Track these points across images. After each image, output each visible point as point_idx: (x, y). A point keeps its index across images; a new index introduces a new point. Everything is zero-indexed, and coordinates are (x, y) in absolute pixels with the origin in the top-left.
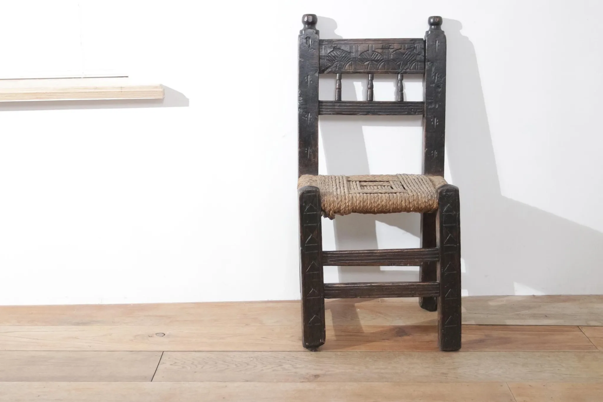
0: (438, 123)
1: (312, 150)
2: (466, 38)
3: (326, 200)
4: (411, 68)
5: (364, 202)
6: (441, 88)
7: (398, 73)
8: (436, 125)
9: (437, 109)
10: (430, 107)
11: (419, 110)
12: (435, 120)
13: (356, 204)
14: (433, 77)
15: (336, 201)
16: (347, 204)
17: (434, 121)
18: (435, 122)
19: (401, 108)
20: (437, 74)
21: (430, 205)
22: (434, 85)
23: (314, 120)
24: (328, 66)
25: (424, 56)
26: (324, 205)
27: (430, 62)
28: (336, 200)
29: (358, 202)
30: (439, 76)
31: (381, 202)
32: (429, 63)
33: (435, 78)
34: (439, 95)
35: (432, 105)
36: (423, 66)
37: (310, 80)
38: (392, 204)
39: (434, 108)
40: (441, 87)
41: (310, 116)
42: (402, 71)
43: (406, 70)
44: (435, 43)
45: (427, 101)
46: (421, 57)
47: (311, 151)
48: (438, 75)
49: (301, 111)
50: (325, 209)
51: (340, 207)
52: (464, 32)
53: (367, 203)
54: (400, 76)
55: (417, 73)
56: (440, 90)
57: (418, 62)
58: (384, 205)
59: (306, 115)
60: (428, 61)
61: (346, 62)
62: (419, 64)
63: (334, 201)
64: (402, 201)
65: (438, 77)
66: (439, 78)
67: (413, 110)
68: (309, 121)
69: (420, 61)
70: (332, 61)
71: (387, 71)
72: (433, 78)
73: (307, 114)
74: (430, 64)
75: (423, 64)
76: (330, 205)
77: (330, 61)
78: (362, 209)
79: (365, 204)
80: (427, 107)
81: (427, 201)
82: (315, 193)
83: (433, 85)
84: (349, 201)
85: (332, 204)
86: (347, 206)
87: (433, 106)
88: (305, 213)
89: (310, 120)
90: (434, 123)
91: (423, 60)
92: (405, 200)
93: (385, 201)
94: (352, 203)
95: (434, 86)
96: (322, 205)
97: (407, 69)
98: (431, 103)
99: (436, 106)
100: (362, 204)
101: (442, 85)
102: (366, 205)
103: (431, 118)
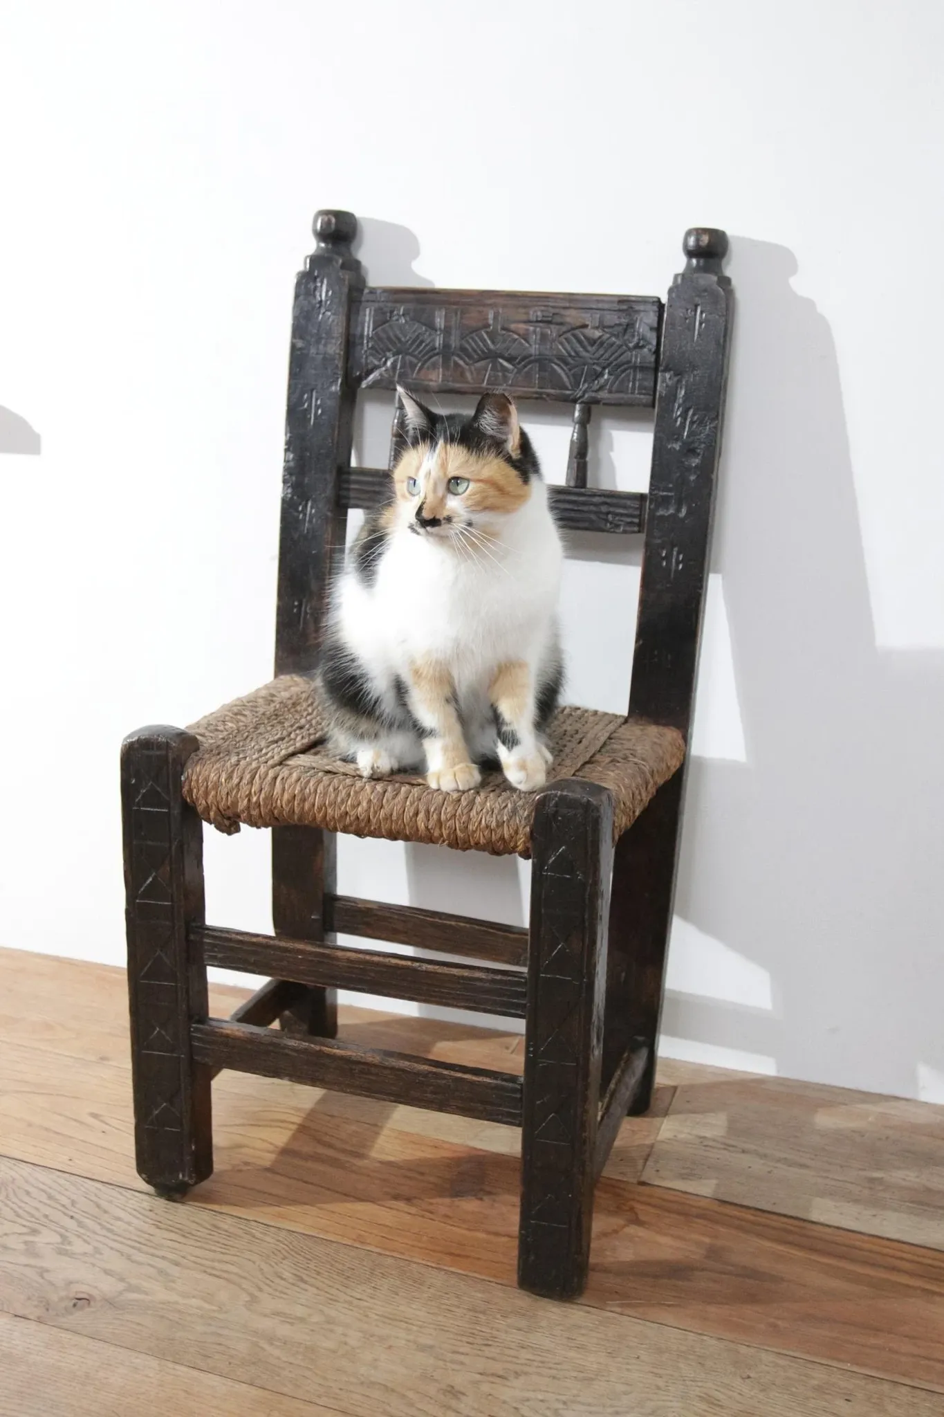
0: (681, 566)
1: (311, 608)
2: (809, 304)
3: (194, 778)
4: (614, 389)
5: (304, 800)
6: (699, 457)
7: (575, 401)
8: (676, 570)
9: (683, 520)
10: (661, 512)
11: (629, 520)
12: (675, 553)
13: (279, 801)
14: (679, 419)
15: (224, 784)
16: (254, 799)
17: (668, 558)
18: (674, 560)
19: (576, 508)
20: (691, 413)
21: (502, 838)
22: (677, 446)
23: (319, 522)
24: (370, 367)
25: (654, 353)
26: (190, 791)
27: (672, 372)
28: (223, 780)
29: (286, 796)
30: (696, 418)
31: (354, 807)
32: (667, 375)
33: (683, 424)
34: (692, 478)
35: (668, 509)
36: (649, 384)
37: (316, 405)
38: (386, 819)
39: (674, 516)
40: (699, 454)
41: (312, 508)
42: (586, 396)
43: (597, 391)
44: (693, 313)
45: (656, 492)
46: (646, 355)
47: (308, 611)
48: (694, 415)
49: (287, 494)
50: (193, 802)
51: (235, 803)
52: (800, 285)
53: (314, 805)
54: (579, 411)
55: (630, 405)
56: (695, 462)
57: (635, 371)
58: (361, 818)
59: (300, 504)
60: (667, 370)
61: (424, 355)
62: (639, 376)
63: (217, 785)
64: (417, 814)
65: (692, 423)
66: (695, 426)
67: (610, 517)
68: (306, 525)
69: (643, 369)
70: (384, 352)
71: (541, 393)
72: (678, 423)
73: (304, 503)
74: (670, 378)
75: (651, 377)
76: (207, 793)
77: (377, 351)
78: (300, 819)
79: (307, 806)
80: (652, 512)
81: (494, 825)
82: (163, 752)
83: (674, 446)
84: (261, 790)
85: (213, 793)
86: (256, 802)
87: (671, 511)
88: (135, 808)
89: (310, 521)
90: (669, 563)
91: (653, 365)
92: (428, 812)
93: (364, 804)
94: (269, 797)
95: (678, 448)
96: (185, 789)
97: (601, 388)
98: (665, 502)
99: (678, 510)
100: (299, 804)
101: (703, 446)
102: (310, 810)
103: (663, 548)
